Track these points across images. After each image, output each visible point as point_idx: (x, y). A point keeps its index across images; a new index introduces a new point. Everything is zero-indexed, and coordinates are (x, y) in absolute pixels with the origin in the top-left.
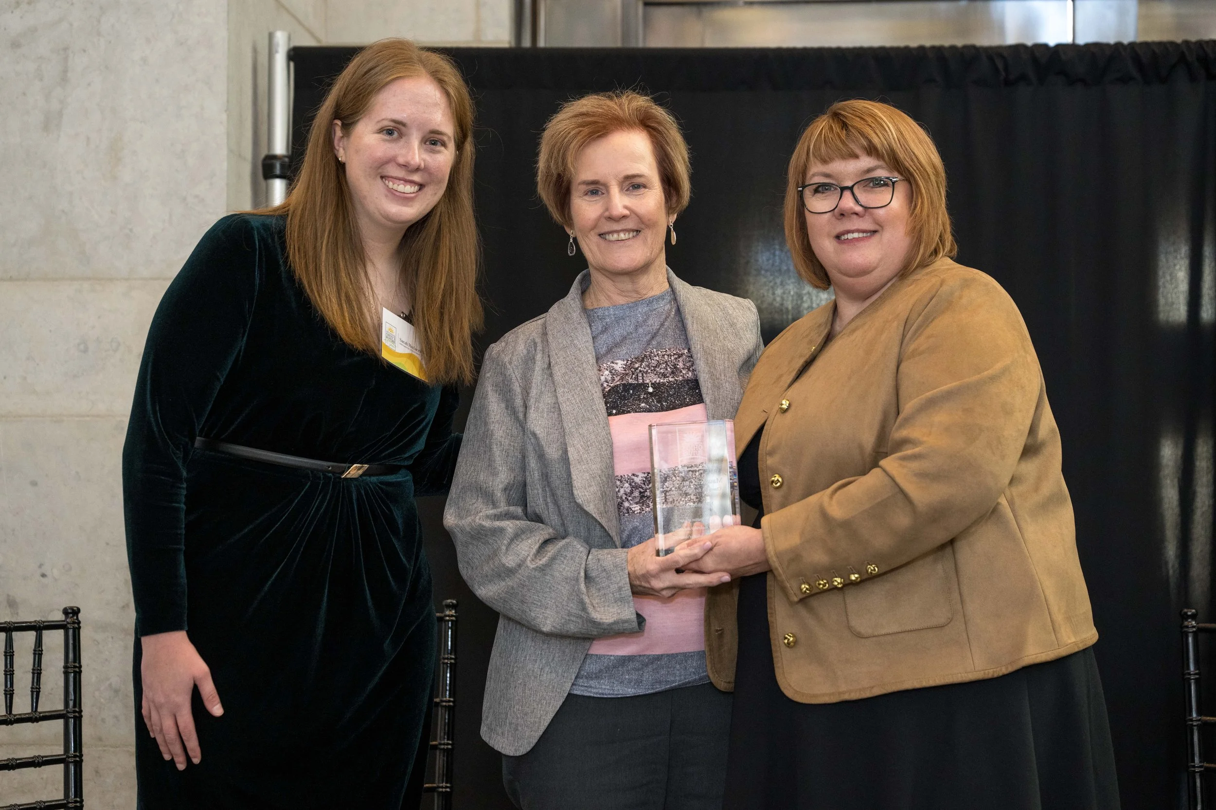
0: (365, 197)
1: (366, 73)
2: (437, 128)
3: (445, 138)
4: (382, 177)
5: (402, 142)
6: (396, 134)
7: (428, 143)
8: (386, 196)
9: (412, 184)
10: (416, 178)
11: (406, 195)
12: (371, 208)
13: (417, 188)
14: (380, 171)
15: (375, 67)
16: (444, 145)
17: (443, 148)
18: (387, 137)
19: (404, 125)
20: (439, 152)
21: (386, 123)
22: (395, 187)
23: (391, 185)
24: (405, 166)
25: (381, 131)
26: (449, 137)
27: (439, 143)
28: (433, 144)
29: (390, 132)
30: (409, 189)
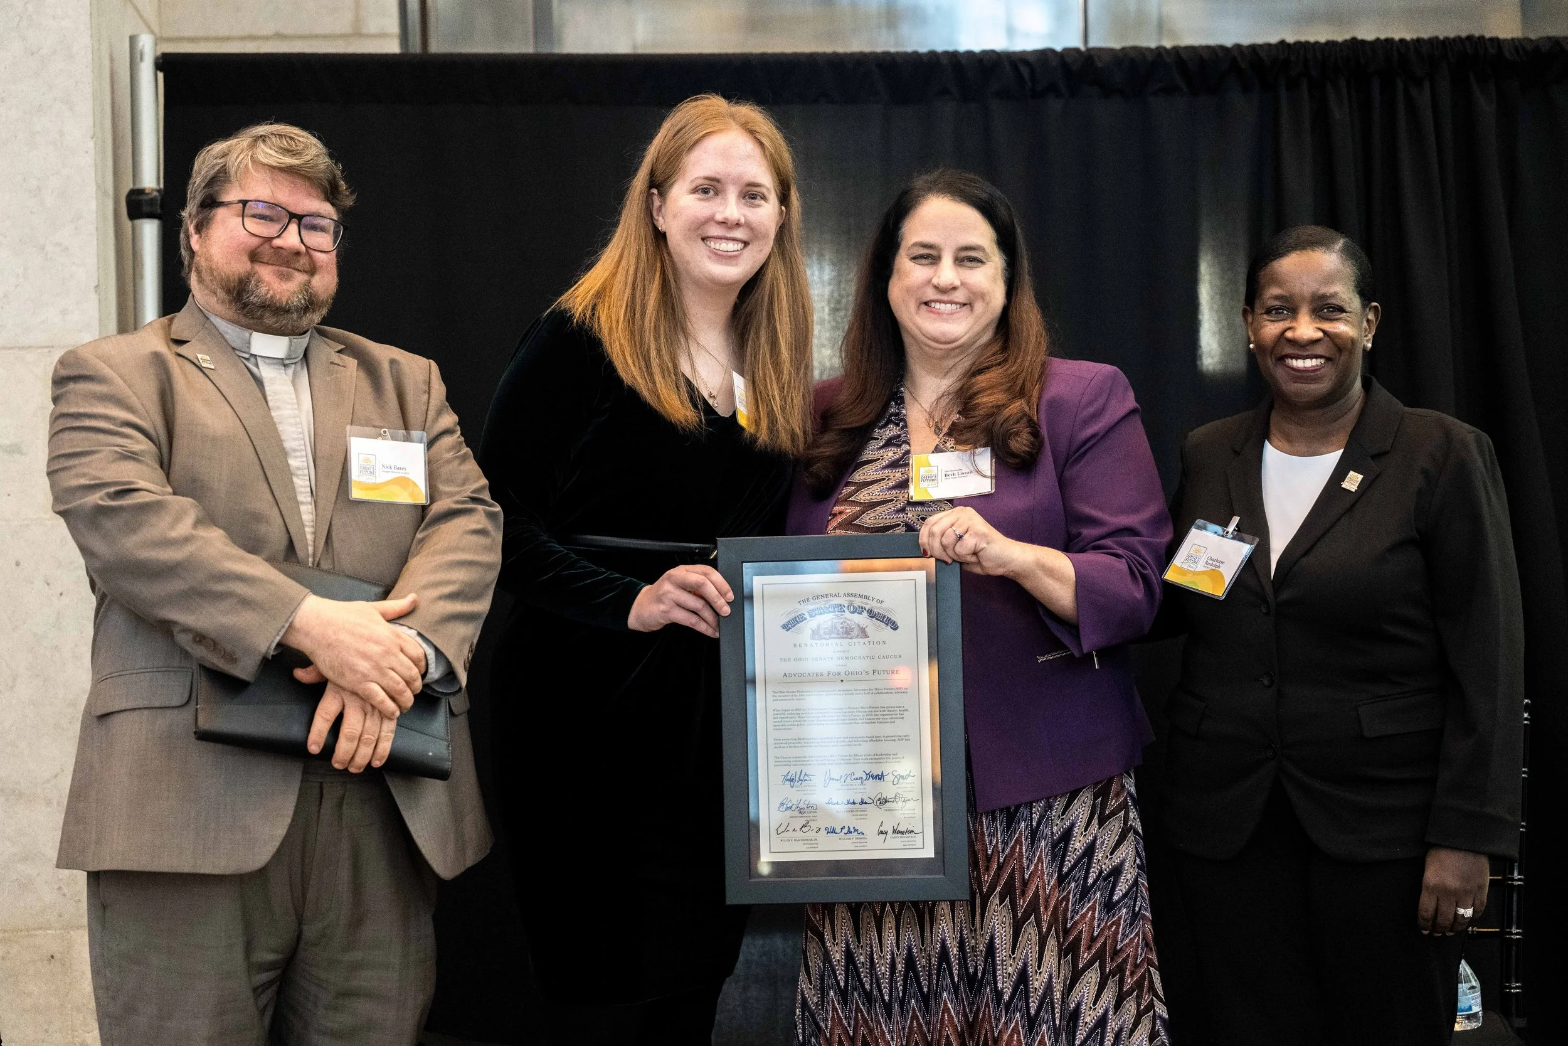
0: (688, 263)
1: (678, 132)
2: (753, 180)
3: (764, 190)
4: (703, 239)
5: (718, 200)
6: (712, 193)
7: (747, 197)
8: (710, 258)
9: (734, 242)
10: (739, 234)
11: (729, 254)
12: (696, 272)
13: (740, 246)
14: (700, 232)
15: (685, 127)
16: (764, 198)
17: (762, 202)
18: (703, 196)
19: (718, 181)
20: (759, 206)
21: (700, 182)
22: (717, 246)
23: (712, 244)
24: (723, 223)
25: (695, 191)
26: (768, 189)
27: (758, 197)
28: (752, 198)
29: (705, 191)
30: (731, 246)
